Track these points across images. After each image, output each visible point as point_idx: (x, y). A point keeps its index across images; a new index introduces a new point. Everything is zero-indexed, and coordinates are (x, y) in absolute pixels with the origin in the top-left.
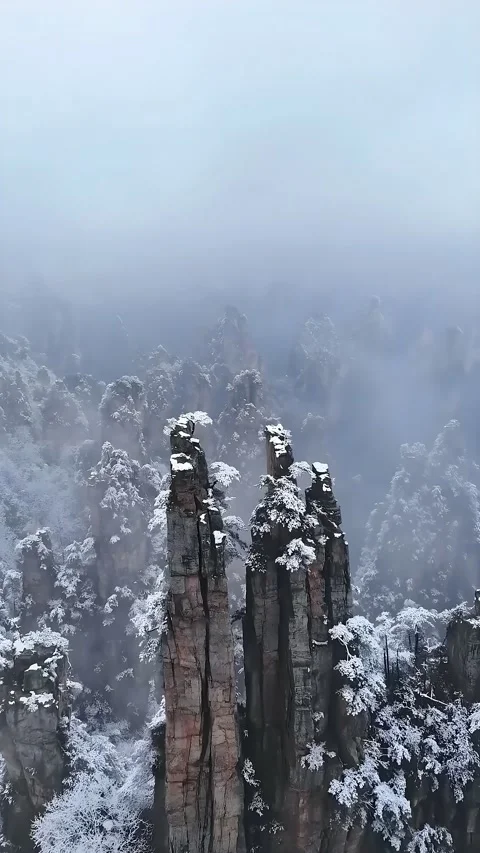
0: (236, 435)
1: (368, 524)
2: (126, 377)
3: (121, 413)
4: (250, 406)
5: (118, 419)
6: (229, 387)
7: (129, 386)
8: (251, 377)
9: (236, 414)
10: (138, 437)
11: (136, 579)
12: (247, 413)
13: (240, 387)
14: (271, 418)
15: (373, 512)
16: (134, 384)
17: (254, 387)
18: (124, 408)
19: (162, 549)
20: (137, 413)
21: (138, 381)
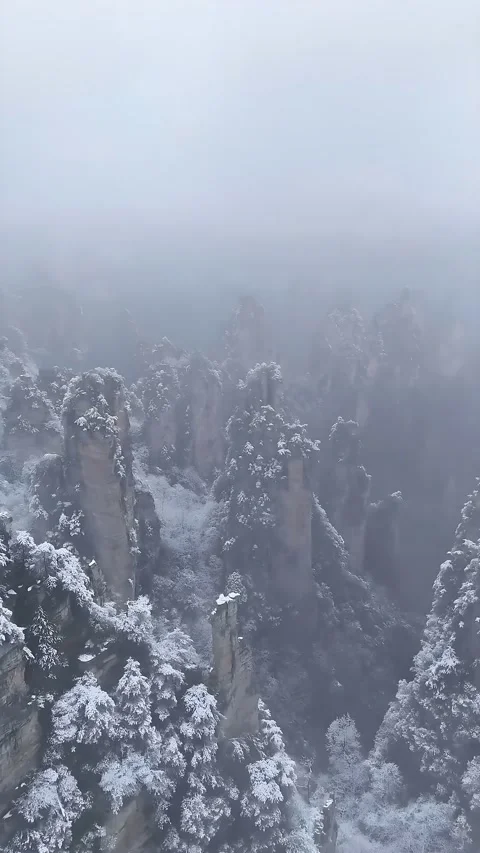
0: (250, 446)
1: (438, 583)
2: (98, 369)
3: (90, 420)
4: (267, 409)
5: (85, 426)
6: (242, 385)
7: (100, 381)
8: (269, 372)
9: (249, 419)
10: (114, 450)
11: (10, 807)
12: (263, 418)
13: (255, 384)
14: (294, 425)
15: (446, 565)
16: (109, 380)
17: (272, 385)
18: (93, 412)
19: (74, 730)
20: (111, 419)
21: (115, 374)
